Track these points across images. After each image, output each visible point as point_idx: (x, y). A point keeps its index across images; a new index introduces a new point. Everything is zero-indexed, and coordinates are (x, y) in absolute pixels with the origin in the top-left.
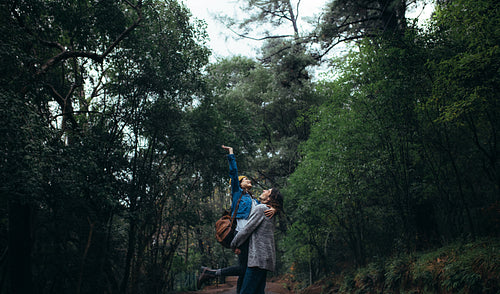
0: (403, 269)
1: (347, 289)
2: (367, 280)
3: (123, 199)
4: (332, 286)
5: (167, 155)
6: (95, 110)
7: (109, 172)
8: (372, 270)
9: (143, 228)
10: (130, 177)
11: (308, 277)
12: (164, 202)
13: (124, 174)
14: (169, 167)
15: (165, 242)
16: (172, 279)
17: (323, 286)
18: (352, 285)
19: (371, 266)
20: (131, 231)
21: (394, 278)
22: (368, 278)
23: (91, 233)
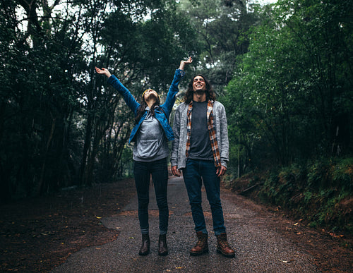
0: (324, 171)
1: (271, 184)
2: (290, 177)
3: (82, 98)
4: (257, 180)
5: (121, 61)
6: (58, 17)
7: (70, 74)
8: (295, 169)
9: (98, 124)
10: (89, 79)
11: (236, 171)
12: (117, 102)
13: (82, 76)
14: (122, 71)
15: (116, 136)
16: (122, 167)
17: (250, 180)
18: (276, 181)
19: (293, 166)
20: (88, 126)
21: (315, 178)
22: (291, 175)
23: (53, 126)
